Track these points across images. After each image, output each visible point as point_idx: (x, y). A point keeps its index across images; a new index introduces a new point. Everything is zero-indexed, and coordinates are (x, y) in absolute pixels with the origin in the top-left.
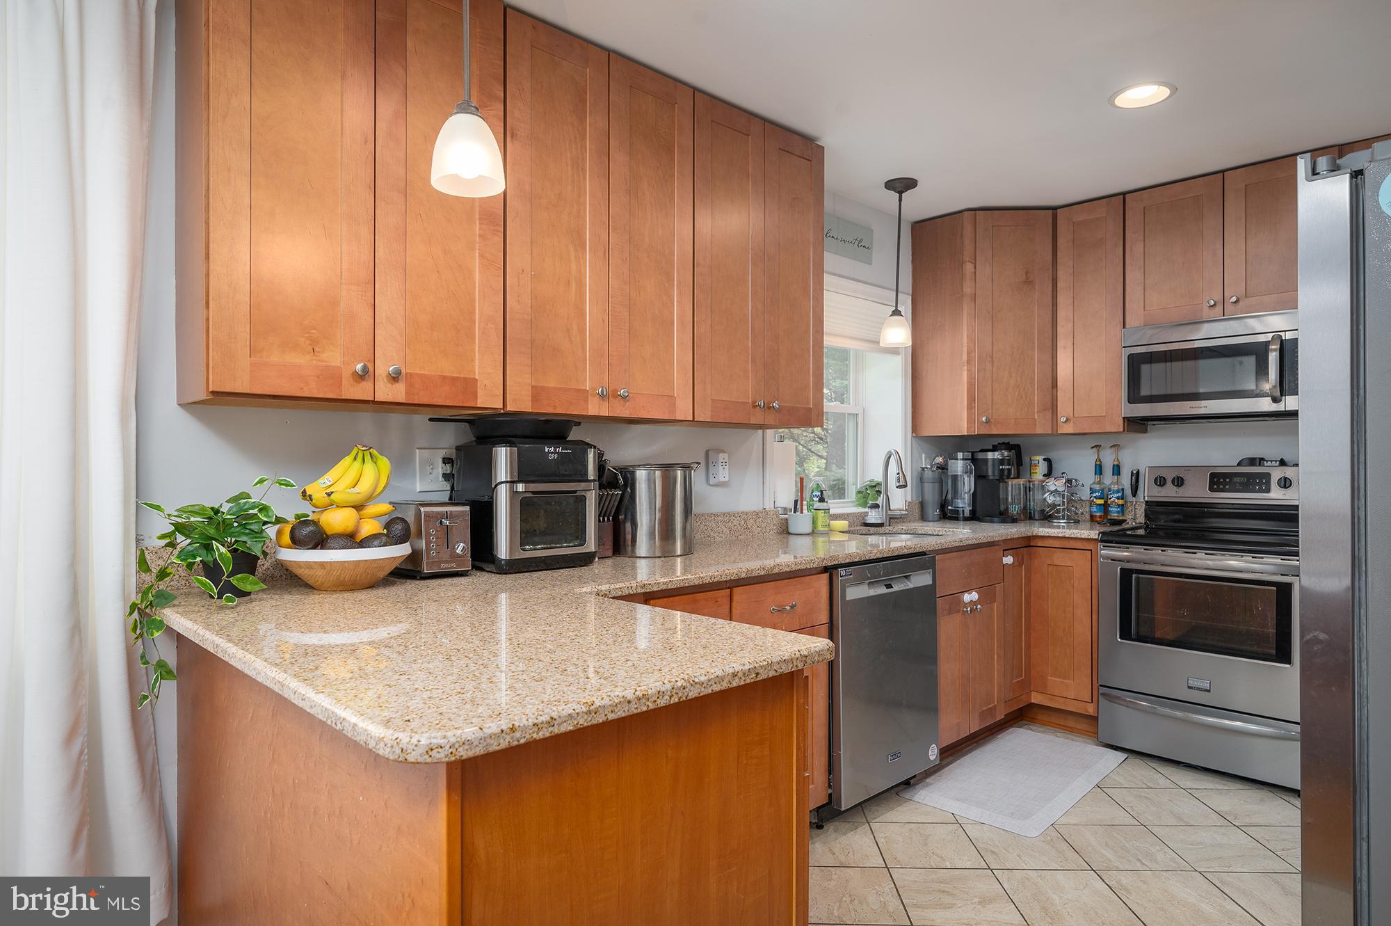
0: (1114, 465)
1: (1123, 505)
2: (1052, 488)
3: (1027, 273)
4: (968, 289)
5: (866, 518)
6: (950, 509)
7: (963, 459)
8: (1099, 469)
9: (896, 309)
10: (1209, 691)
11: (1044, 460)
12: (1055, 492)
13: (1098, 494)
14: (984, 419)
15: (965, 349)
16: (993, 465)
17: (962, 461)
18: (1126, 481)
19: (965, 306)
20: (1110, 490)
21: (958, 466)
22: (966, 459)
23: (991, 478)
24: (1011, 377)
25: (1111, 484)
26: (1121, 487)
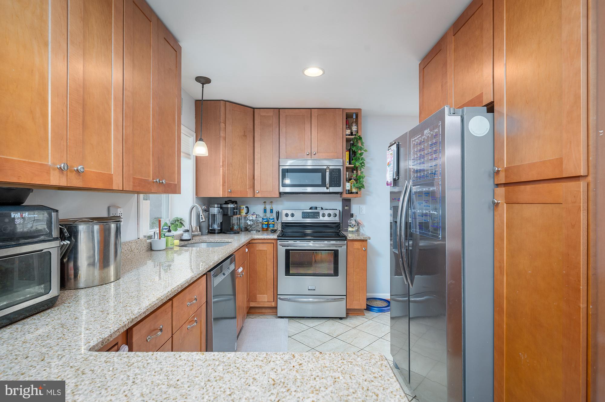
0: (271, 209)
1: (274, 224)
2: (251, 219)
3: (244, 132)
4: (222, 134)
5: (182, 237)
6: (210, 229)
7: (217, 207)
8: (265, 211)
9: (201, 138)
10: (315, 290)
11: (246, 207)
12: (252, 220)
13: (266, 220)
14: (229, 191)
15: (221, 160)
16: (231, 210)
17: (217, 208)
18: (274, 215)
19: (221, 142)
20: (269, 218)
21: (215, 210)
22: (218, 207)
23: (229, 215)
24: (239, 173)
25: (270, 216)
26: (273, 217)
